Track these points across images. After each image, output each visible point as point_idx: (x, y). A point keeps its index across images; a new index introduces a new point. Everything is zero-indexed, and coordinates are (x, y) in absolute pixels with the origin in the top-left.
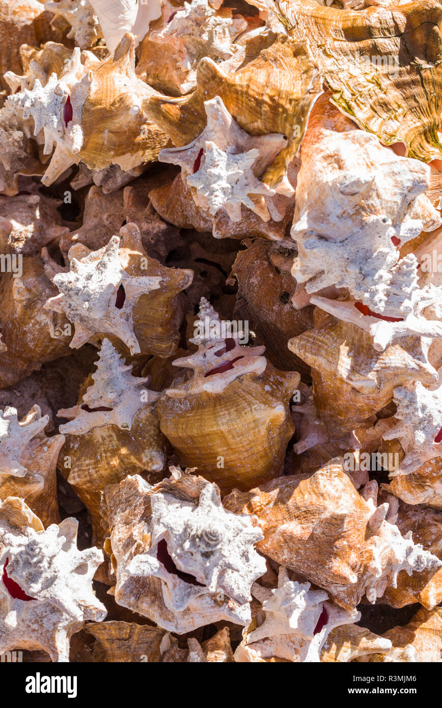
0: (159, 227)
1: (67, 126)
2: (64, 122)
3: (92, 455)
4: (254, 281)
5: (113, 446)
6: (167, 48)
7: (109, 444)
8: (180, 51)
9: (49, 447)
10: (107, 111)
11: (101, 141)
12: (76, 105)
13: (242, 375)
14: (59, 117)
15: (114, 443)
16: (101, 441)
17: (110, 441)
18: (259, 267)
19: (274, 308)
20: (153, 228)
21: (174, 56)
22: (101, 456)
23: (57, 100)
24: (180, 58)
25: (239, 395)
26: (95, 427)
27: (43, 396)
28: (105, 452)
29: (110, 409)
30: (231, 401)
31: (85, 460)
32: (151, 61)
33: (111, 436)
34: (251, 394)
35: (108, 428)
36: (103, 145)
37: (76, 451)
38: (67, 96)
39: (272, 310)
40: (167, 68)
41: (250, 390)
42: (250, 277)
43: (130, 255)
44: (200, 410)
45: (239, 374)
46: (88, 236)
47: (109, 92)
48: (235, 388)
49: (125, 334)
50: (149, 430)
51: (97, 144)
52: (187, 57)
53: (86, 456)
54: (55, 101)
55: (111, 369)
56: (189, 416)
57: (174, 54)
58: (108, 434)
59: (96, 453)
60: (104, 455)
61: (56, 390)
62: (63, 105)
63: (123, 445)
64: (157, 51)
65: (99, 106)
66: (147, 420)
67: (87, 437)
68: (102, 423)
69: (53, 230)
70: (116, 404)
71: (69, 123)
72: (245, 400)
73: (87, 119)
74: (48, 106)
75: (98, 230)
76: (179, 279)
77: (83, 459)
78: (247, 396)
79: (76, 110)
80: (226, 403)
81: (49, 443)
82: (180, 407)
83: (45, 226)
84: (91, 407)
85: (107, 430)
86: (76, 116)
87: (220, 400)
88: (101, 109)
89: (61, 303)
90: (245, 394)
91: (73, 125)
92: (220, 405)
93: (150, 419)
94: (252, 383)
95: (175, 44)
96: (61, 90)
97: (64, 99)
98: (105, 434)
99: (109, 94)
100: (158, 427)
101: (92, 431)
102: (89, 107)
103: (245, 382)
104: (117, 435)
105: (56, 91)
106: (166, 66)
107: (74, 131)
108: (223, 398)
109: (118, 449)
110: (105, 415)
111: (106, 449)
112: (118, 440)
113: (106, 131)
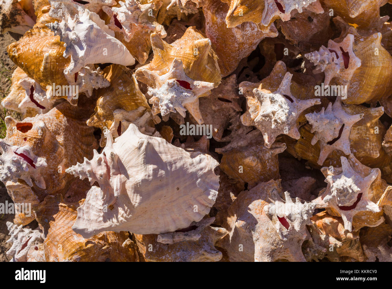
0: (234, 79)
1: (191, 89)
2: (189, 90)
3: (365, 142)
4: (296, 31)
5: (364, 129)
6: (136, 35)
7: (363, 131)
8: (143, 28)
9: (356, 162)
10: (197, 60)
11: (209, 72)
12: (184, 78)
13: (353, 49)
14: (185, 91)
15: (363, 128)
16: (359, 135)
17: (361, 130)
18: (291, 25)
19: (312, 27)
20: (232, 82)
21: (143, 32)
22: (367, 137)
23: (175, 88)
24: (147, 30)
25: (364, 53)
26: (349, 137)
27: (291, 181)
28: (366, 134)
29: (344, 125)
30: (367, 58)
31: (367, 146)
32: (138, 48)
33: (358, 129)
34: (365, 48)
35: (353, 129)
36: (211, 72)
37: (358, 152)
38: (176, 81)
39: (313, 29)
40: (147, 40)
41: (362, 47)
42: (294, 32)
43: (262, 89)
44: (365, 76)
45: (352, 50)
46: (218, 123)
47: (185, 56)
48: (359, 54)
49: (307, 104)
50: (359, 110)
51: (209, 75)
52: (148, 25)
53: (364, 145)
54: (176, 89)
55: (322, 118)
56: (365, 83)
57: (142, 32)
58: (356, 130)
59: (365, 139)
60: (367, 135)
61: (287, 174)
62: (180, 86)
63: (365, 124)
64: (134, 42)
65: (192, 64)
66: (352, 110)
67: (352, 143)
68: (349, 132)
69: (202, 144)
70: (341, 122)
71: (191, 87)
72: (368, 51)
73: (193, 76)
74: (176, 94)
75: (215, 117)
76: (282, 69)
77: (365, 147)
78: (366, 49)
79: (187, 79)
80: (367, 60)
81: (354, 161)
82: (354, 89)
83: (199, 148)
84: (337, 136)
85: (354, 130)
86: (189, 81)
87: (364, 63)
88: (193, 64)
89: (272, 137)
90: (364, 50)
91: (193, 85)
92: (367, 63)
93: (352, 108)
94: (358, 46)
95: (137, 29)
96: (172, 83)
97: (177, 84)
98: (356, 132)
99: (187, 57)
100: (358, 105)
101: (350, 140)
102: (188, 72)
103: (357, 49)
104: (359, 126)
105: (171, 87)
106: (146, 39)
107: (198, 85)
108: (364, 61)
109: (367, 127)
110: (346, 128)
111: (365, 133)
112: (362, 125)
113: (206, 66)
